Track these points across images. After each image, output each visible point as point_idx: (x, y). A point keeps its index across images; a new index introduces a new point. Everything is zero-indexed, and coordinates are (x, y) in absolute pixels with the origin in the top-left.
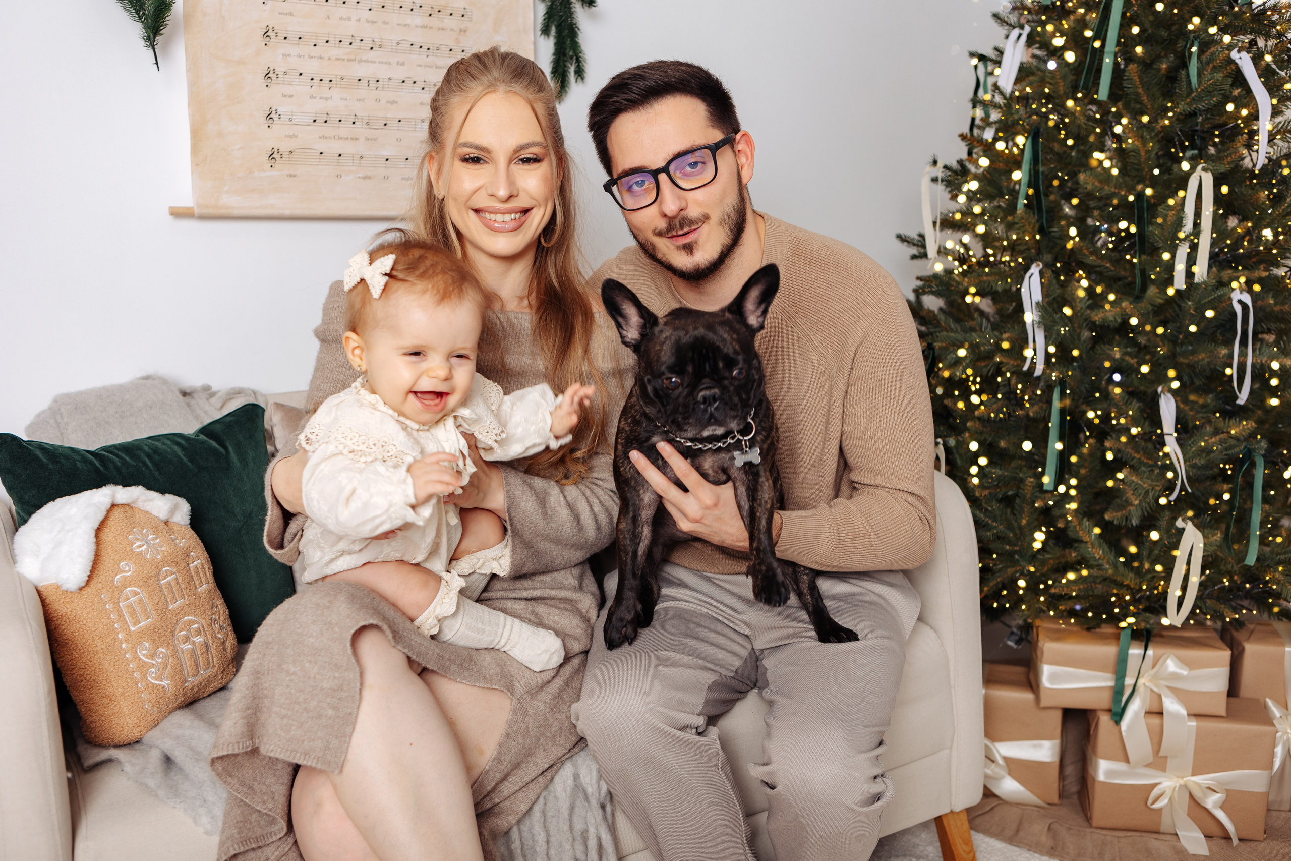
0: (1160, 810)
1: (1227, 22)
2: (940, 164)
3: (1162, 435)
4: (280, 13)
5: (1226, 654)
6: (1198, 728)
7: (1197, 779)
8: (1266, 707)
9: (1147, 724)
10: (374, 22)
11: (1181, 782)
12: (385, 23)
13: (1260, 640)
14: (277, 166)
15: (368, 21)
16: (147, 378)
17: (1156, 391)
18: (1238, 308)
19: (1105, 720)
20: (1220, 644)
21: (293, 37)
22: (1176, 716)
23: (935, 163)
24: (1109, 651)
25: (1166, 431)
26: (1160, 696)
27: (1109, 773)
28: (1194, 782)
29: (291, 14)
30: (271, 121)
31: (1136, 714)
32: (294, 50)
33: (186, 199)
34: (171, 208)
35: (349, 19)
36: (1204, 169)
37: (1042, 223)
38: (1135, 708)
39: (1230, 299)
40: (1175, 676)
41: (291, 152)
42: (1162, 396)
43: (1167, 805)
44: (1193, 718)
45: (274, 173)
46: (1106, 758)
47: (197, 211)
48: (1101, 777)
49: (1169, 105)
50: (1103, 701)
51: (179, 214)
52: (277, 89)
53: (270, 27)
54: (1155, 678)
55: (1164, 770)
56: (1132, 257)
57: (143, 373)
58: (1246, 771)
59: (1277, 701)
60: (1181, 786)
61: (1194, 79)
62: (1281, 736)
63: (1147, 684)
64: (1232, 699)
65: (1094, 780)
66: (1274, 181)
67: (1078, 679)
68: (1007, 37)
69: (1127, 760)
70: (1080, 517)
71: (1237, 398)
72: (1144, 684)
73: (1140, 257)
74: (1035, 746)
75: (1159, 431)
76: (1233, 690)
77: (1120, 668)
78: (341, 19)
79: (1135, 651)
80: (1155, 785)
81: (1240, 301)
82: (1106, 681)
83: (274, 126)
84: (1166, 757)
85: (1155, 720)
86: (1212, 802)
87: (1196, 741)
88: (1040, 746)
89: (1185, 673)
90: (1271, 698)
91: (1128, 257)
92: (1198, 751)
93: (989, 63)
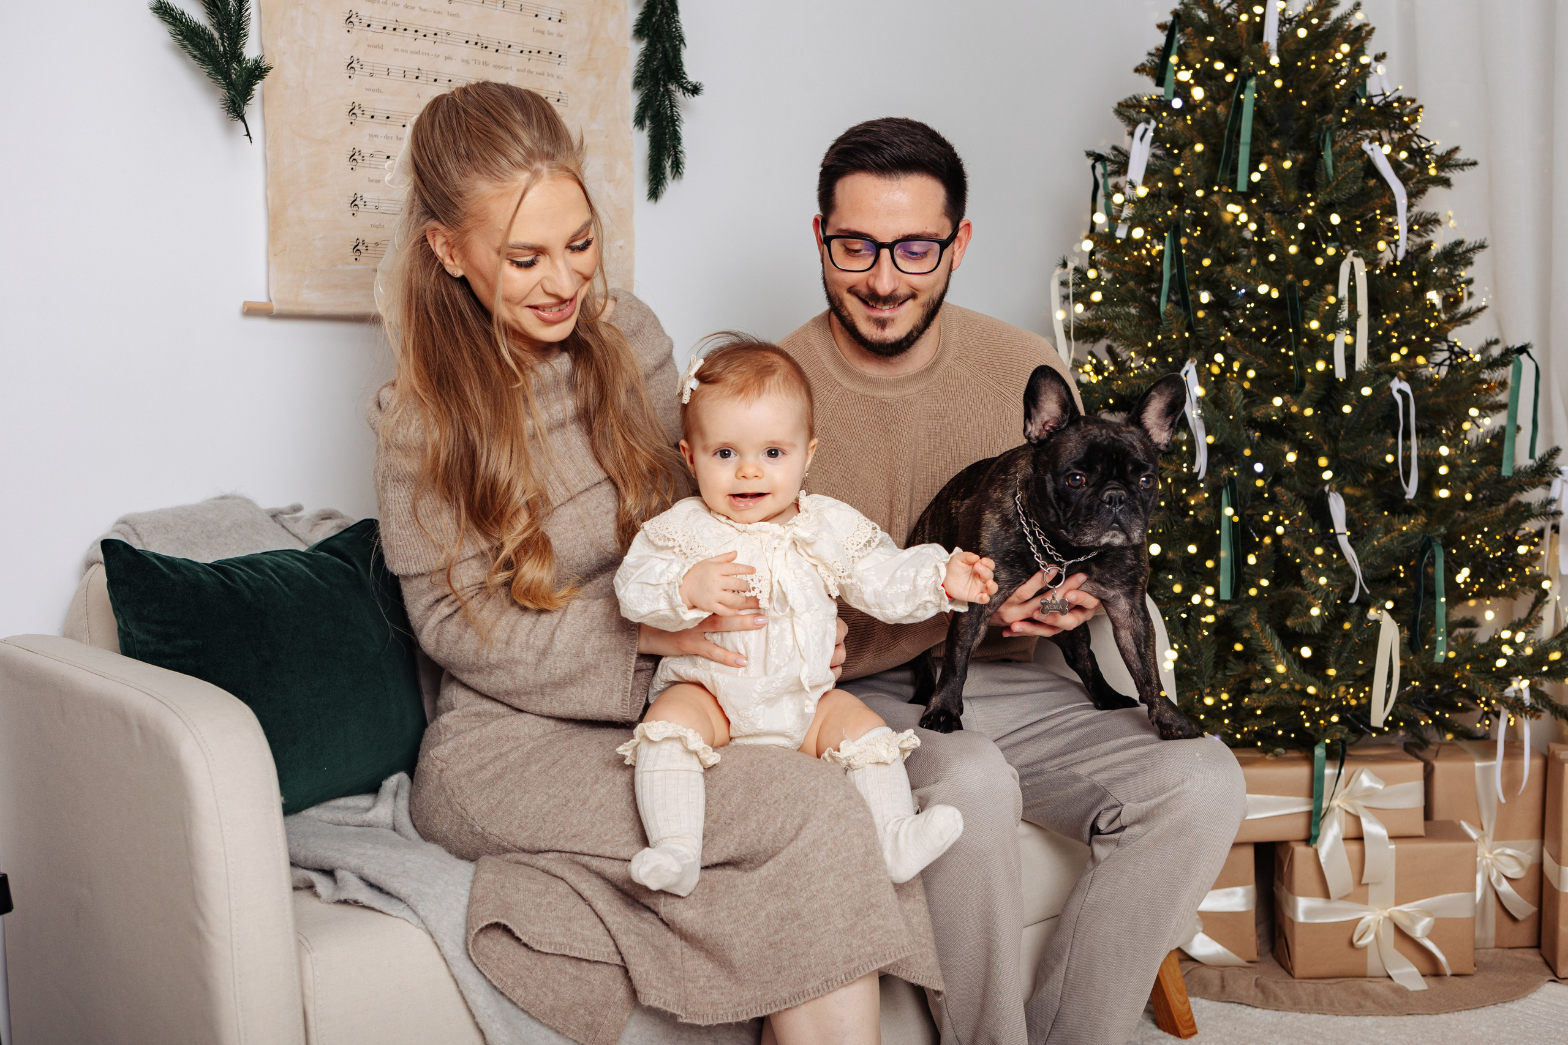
0: (1365, 948)
1: (1353, 115)
2: (1071, 266)
3: (1335, 535)
4: (367, 89)
5: (1420, 766)
6: (1397, 851)
7: (1404, 908)
8: (1460, 825)
9: (1347, 852)
11: (1386, 913)
13: (1448, 757)
14: (362, 259)
16: (223, 498)
17: (1323, 491)
18: (1398, 398)
19: (1300, 850)
20: (1410, 757)
21: (380, 116)
22: (1377, 838)
23: (1065, 265)
24: (1301, 772)
25: (1338, 531)
26: (1357, 819)
27: (1309, 912)
28: (1400, 911)
29: (379, 90)
30: (356, 208)
31: (1336, 838)
32: (381, 131)
33: (259, 297)
34: (245, 303)
36: (1355, 255)
37: (1190, 320)
38: (1332, 833)
39: (1390, 389)
40: (1370, 793)
41: (377, 244)
42: (1330, 496)
43: (1371, 942)
44: (1392, 841)
45: (358, 266)
46: (1305, 895)
47: (276, 307)
48: (1301, 918)
49: (1309, 195)
50: (1298, 828)
51: (251, 311)
52: (363, 173)
53: (357, 104)
54: (1351, 796)
55: (1366, 902)
56: (1288, 350)
57: (218, 494)
58: (1450, 895)
59: (1471, 823)
60: (1385, 918)
61: (1331, 171)
62: (1481, 861)
63: (1342, 806)
64: (1428, 822)
65: (1292, 922)
66: (1414, 273)
67: (1267, 806)
68: (1132, 134)
69: (1327, 895)
70: (1263, 622)
71: (1405, 493)
72: (1339, 806)
73: (1296, 348)
74: (1228, 895)
75: (1332, 531)
76: (1428, 812)
77: (1315, 790)
79: (1329, 771)
80: (1362, 918)
81: (1400, 391)
82: (1299, 805)
83: (358, 214)
84: (1367, 884)
85: (1354, 847)
86: (1419, 931)
87: (1397, 865)
88: (1234, 894)
89: (1380, 787)
90: (1466, 820)
91: (1283, 350)
92: (1399, 876)
93: (1108, 163)
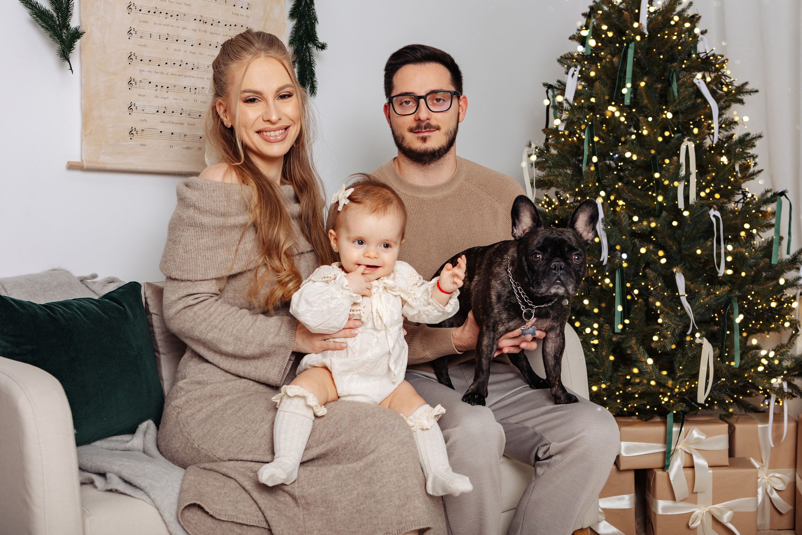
0: (696, 529)
1: (689, 63)
2: (533, 146)
3: (679, 296)
4: (139, 45)
5: (726, 426)
6: (713, 474)
7: (717, 506)
8: (750, 461)
9: (685, 474)
10: (194, 53)
11: (707, 509)
12: (200, 54)
13: (743, 422)
14: (134, 138)
15: (190, 52)
16: (54, 270)
17: (673, 272)
18: (714, 220)
19: (660, 474)
20: (721, 421)
21: (146, 60)
22: (702, 467)
23: (530, 145)
24: (660, 429)
25: (681, 294)
26: (691, 456)
27: (665, 509)
28: (716, 508)
29: (145, 46)
30: (131, 110)
31: (679, 467)
32: (146, 68)
33: (76, 159)
34: (68, 162)
35: (180, 50)
36: (689, 140)
37: (599, 176)
38: (677, 463)
39: (709, 215)
40: (698, 441)
41: (143, 130)
42: (677, 273)
43: (699, 525)
44: (711, 469)
45: (132, 142)
46: (662, 499)
47: (85, 165)
48: (660, 512)
49: (664, 107)
50: (658, 461)
51: (72, 167)
52: (135, 91)
53: (133, 53)
54: (687, 443)
55: (696, 503)
56: (653, 193)
57: (51, 268)
58: (743, 499)
59: (756, 459)
60: (707, 512)
61: (676, 94)
62: (761, 481)
63: (682, 448)
64: (731, 459)
65: (655, 514)
66: (723, 151)
67: (641, 449)
68: (567, 73)
69: (674, 499)
70: (638, 345)
71: (718, 273)
72: (680, 449)
73: (657, 192)
74: (620, 499)
75: (677, 294)
76: (731, 452)
77: (667, 440)
78: (175, 50)
79: (675, 429)
80: (694, 512)
81: (714, 216)
82: (659, 448)
83: (133, 114)
84: (697, 493)
85: (689, 471)
86: (725, 518)
87: (713, 482)
88: (623, 499)
89: (704, 438)
90: (753, 457)
91: (650, 193)
92: (715, 489)
93: (555, 90)
